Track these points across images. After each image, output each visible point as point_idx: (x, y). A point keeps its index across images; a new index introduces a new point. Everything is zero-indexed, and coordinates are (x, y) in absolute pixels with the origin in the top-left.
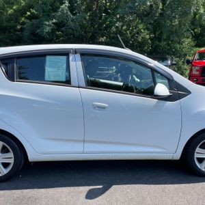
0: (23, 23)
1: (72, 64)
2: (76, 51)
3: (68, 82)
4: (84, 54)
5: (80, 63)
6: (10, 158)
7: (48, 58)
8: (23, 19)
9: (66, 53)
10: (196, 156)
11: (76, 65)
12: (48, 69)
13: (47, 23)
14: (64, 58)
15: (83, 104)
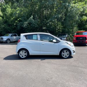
0: (17, 23)
1: (38, 36)
2: (38, 34)
3: (37, 40)
4: (40, 34)
5: (39, 36)
6: (26, 54)
7: (34, 35)
8: (16, 21)
9: (37, 34)
10: (62, 54)
11: (39, 37)
12: (33, 37)
13: (25, 23)
14: (36, 35)
15: (40, 44)
